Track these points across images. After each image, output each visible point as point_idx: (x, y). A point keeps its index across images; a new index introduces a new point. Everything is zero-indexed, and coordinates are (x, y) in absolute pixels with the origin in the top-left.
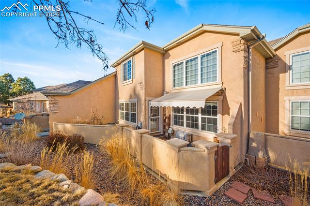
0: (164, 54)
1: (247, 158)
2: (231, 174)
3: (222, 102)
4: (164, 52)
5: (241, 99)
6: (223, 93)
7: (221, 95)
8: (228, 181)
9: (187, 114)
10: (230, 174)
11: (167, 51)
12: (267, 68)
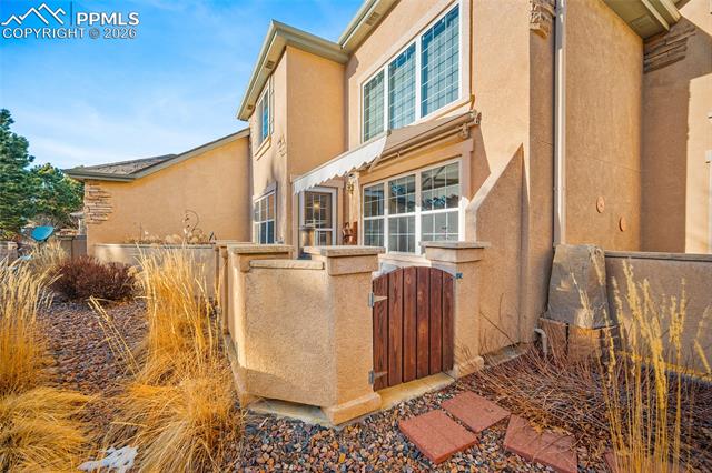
0: (346, 61)
1: (540, 331)
2: (460, 369)
3: (472, 159)
4: (345, 58)
5: (523, 137)
6: (474, 131)
7: (469, 137)
8: (445, 390)
9: (391, 213)
10: (456, 367)
11: (351, 54)
12: (647, 68)
